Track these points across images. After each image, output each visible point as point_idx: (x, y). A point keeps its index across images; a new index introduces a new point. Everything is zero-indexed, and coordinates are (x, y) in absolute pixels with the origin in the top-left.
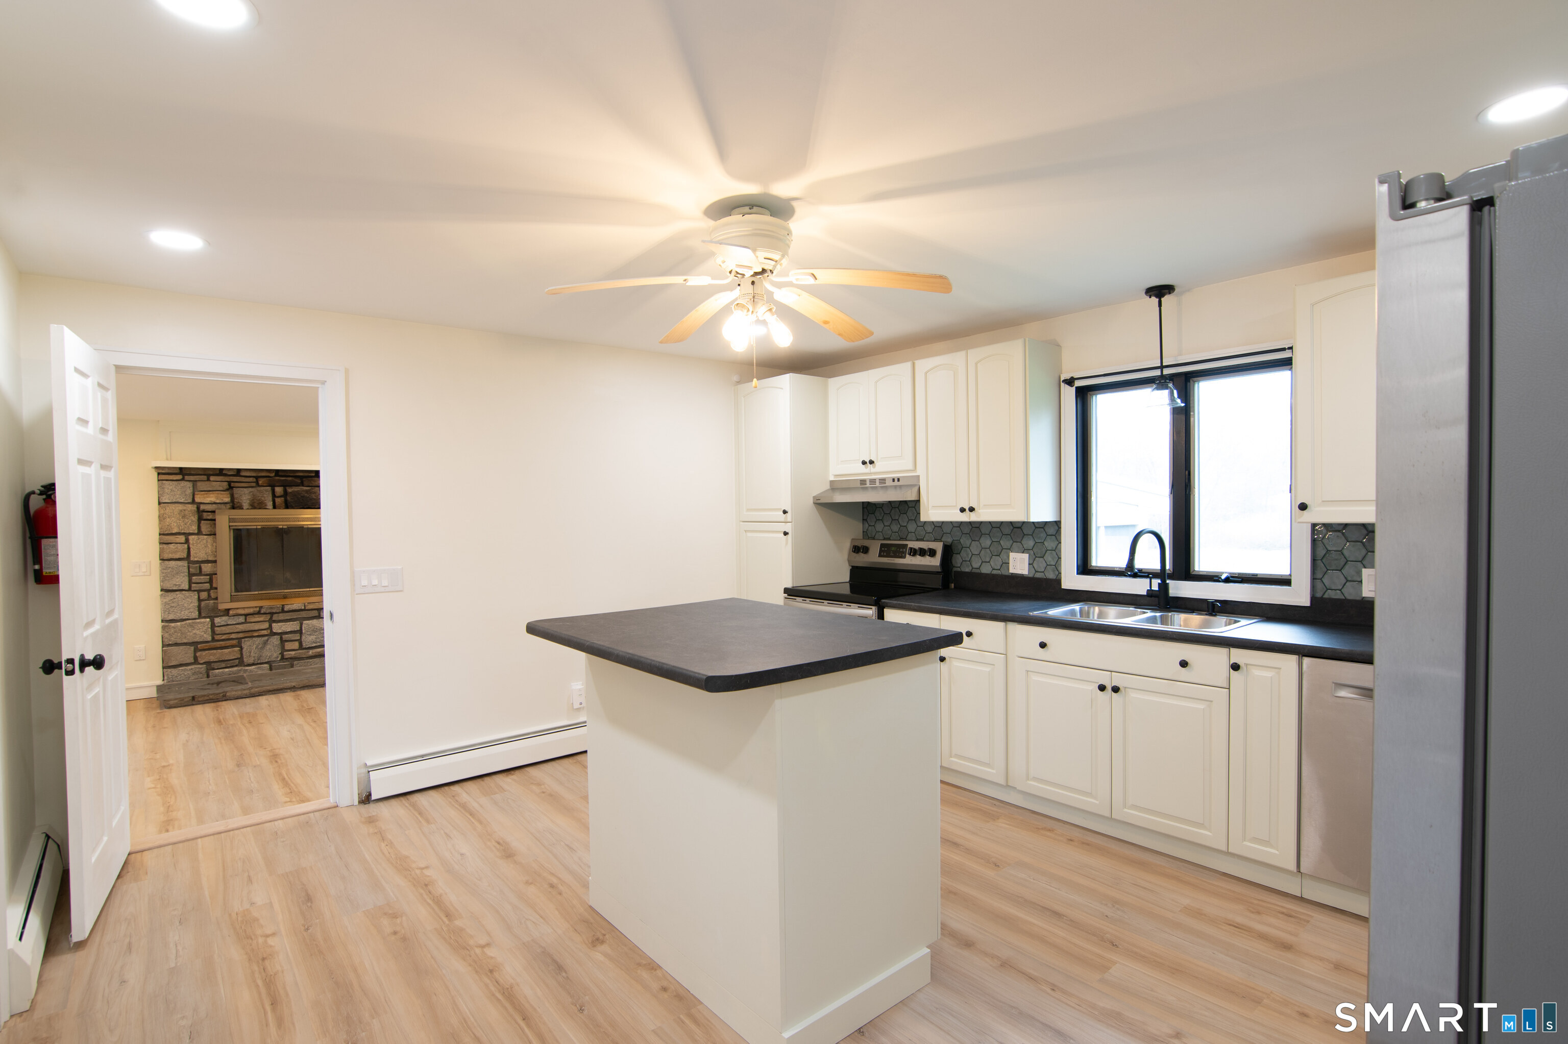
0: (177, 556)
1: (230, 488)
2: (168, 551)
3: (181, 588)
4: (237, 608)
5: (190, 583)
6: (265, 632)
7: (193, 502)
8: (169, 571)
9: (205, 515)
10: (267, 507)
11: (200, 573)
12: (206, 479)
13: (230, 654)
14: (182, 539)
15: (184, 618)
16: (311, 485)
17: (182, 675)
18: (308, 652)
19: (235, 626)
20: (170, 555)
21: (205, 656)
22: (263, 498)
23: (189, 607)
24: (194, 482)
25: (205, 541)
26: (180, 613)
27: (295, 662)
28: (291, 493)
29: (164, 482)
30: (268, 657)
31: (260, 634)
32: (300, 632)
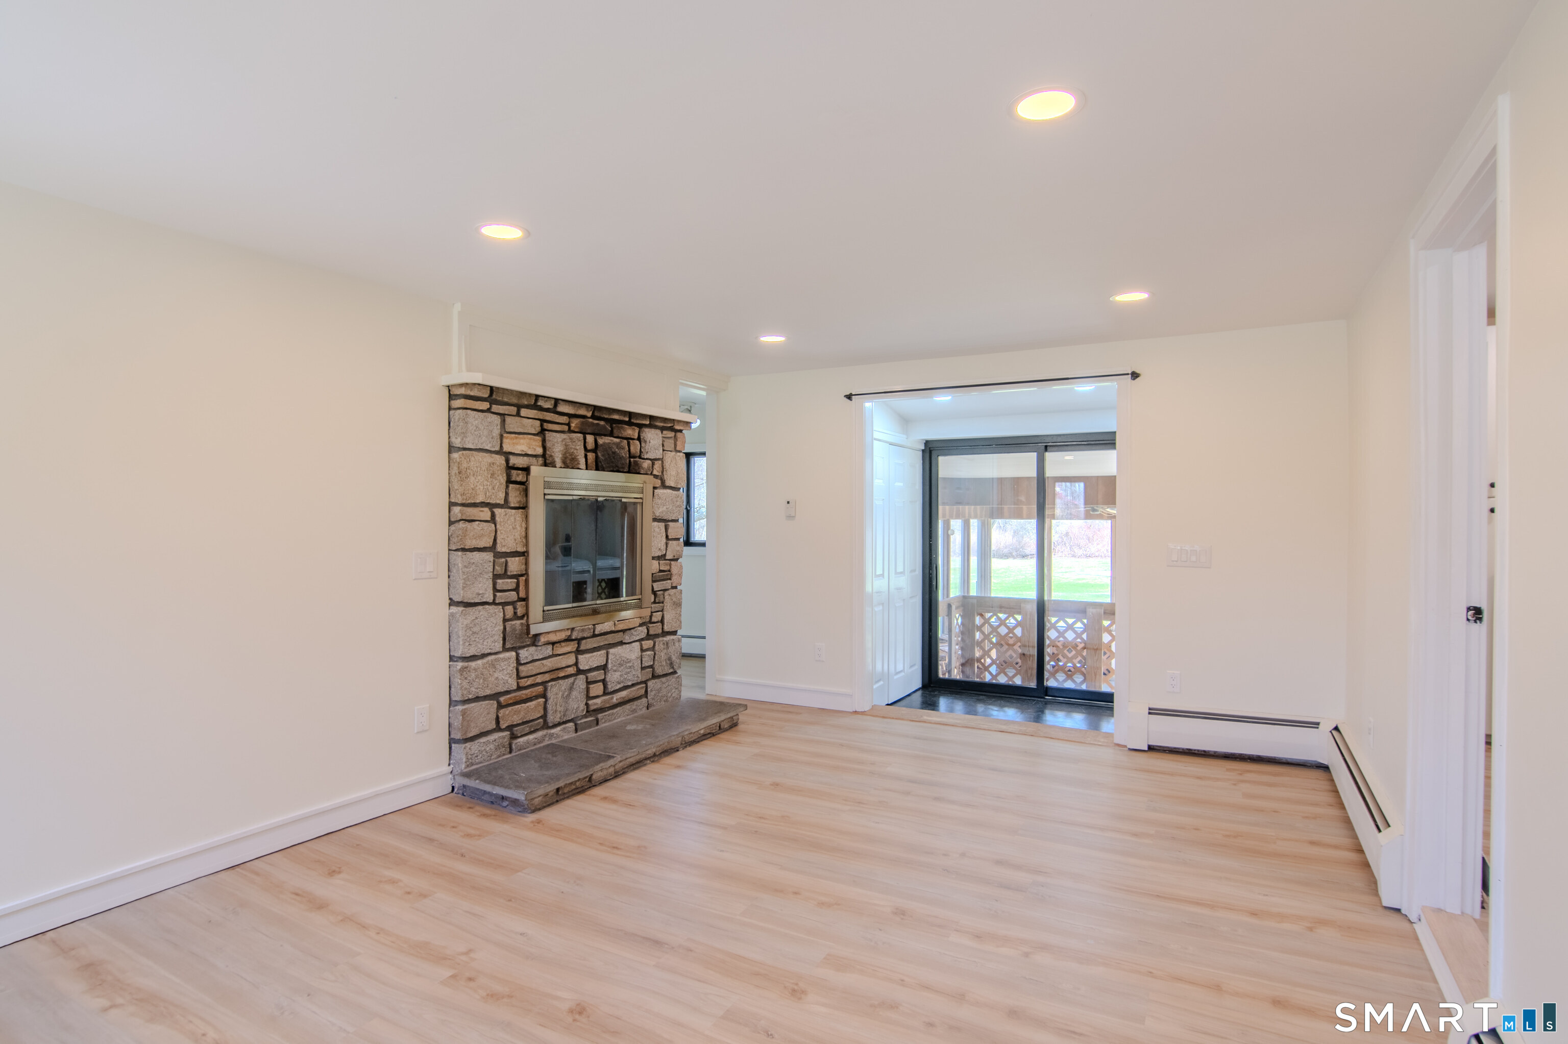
0: (481, 545)
1: (542, 432)
2: (471, 534)
3: (484, 600)
4: (548, 633)
5: (495, 590)
6: (572, 670)
7: (500, 452)
8: (471, 569)
9: (514, 472)
10: (580, 467)
11: (505, 575)
12: (515, 413)
13: (533, 709)
14: (486, 514)
15: (486, 652)
16: (620, 435)
17: (484, 753)
18: (612, 698)
19: (542, 662)
20: (474, 541)
21: (512, 716)
22: (575, 451)
23: (494, 632)
24: (502, 415)
25: (512, 519)
26: (483, 644)
27: (600, 716)
28: (601, 445)
29: (469, 411)
30: (575, 711)
31: (567, 673)
32: (604, 667)
